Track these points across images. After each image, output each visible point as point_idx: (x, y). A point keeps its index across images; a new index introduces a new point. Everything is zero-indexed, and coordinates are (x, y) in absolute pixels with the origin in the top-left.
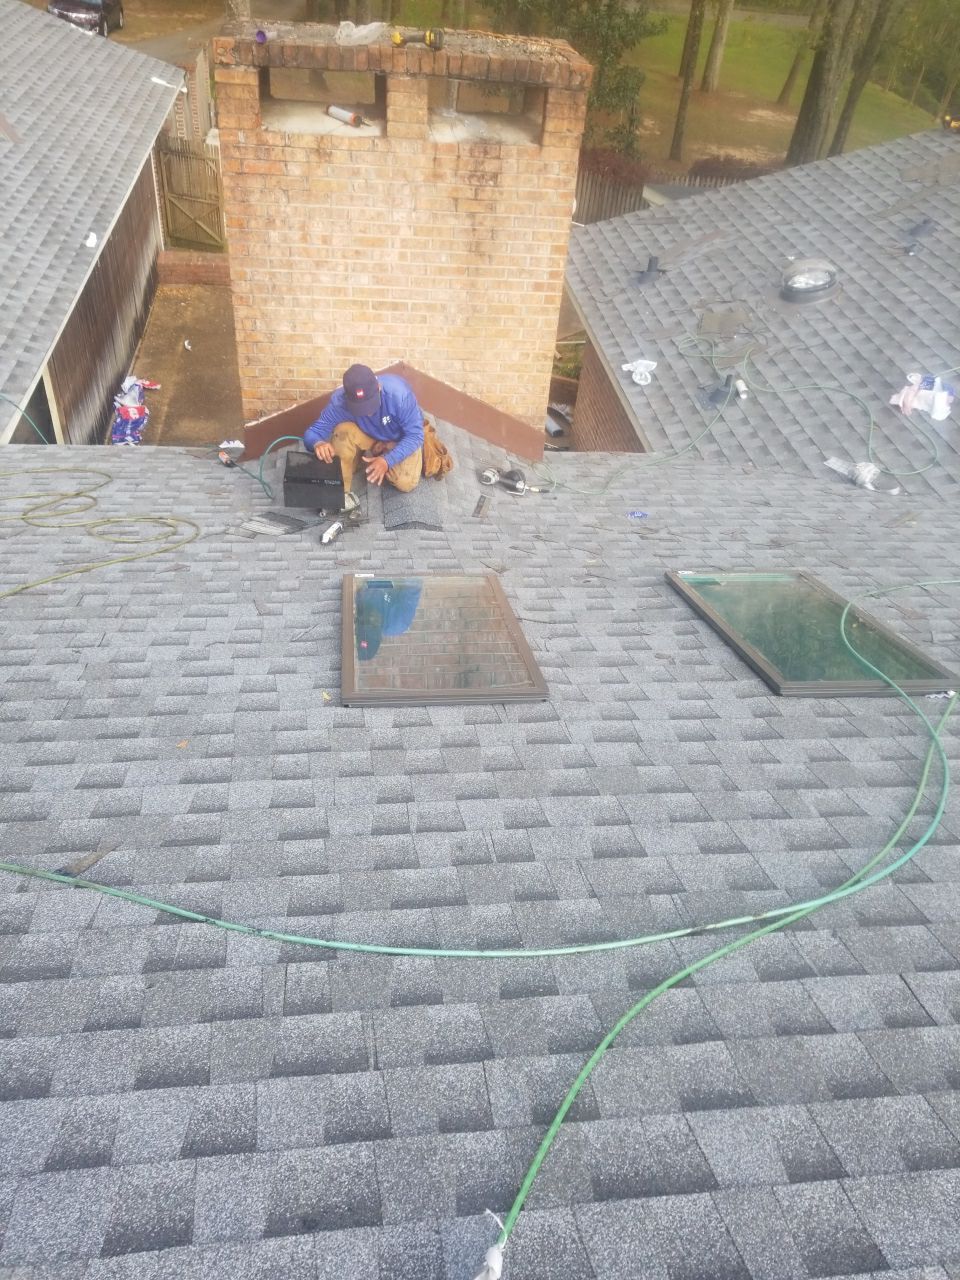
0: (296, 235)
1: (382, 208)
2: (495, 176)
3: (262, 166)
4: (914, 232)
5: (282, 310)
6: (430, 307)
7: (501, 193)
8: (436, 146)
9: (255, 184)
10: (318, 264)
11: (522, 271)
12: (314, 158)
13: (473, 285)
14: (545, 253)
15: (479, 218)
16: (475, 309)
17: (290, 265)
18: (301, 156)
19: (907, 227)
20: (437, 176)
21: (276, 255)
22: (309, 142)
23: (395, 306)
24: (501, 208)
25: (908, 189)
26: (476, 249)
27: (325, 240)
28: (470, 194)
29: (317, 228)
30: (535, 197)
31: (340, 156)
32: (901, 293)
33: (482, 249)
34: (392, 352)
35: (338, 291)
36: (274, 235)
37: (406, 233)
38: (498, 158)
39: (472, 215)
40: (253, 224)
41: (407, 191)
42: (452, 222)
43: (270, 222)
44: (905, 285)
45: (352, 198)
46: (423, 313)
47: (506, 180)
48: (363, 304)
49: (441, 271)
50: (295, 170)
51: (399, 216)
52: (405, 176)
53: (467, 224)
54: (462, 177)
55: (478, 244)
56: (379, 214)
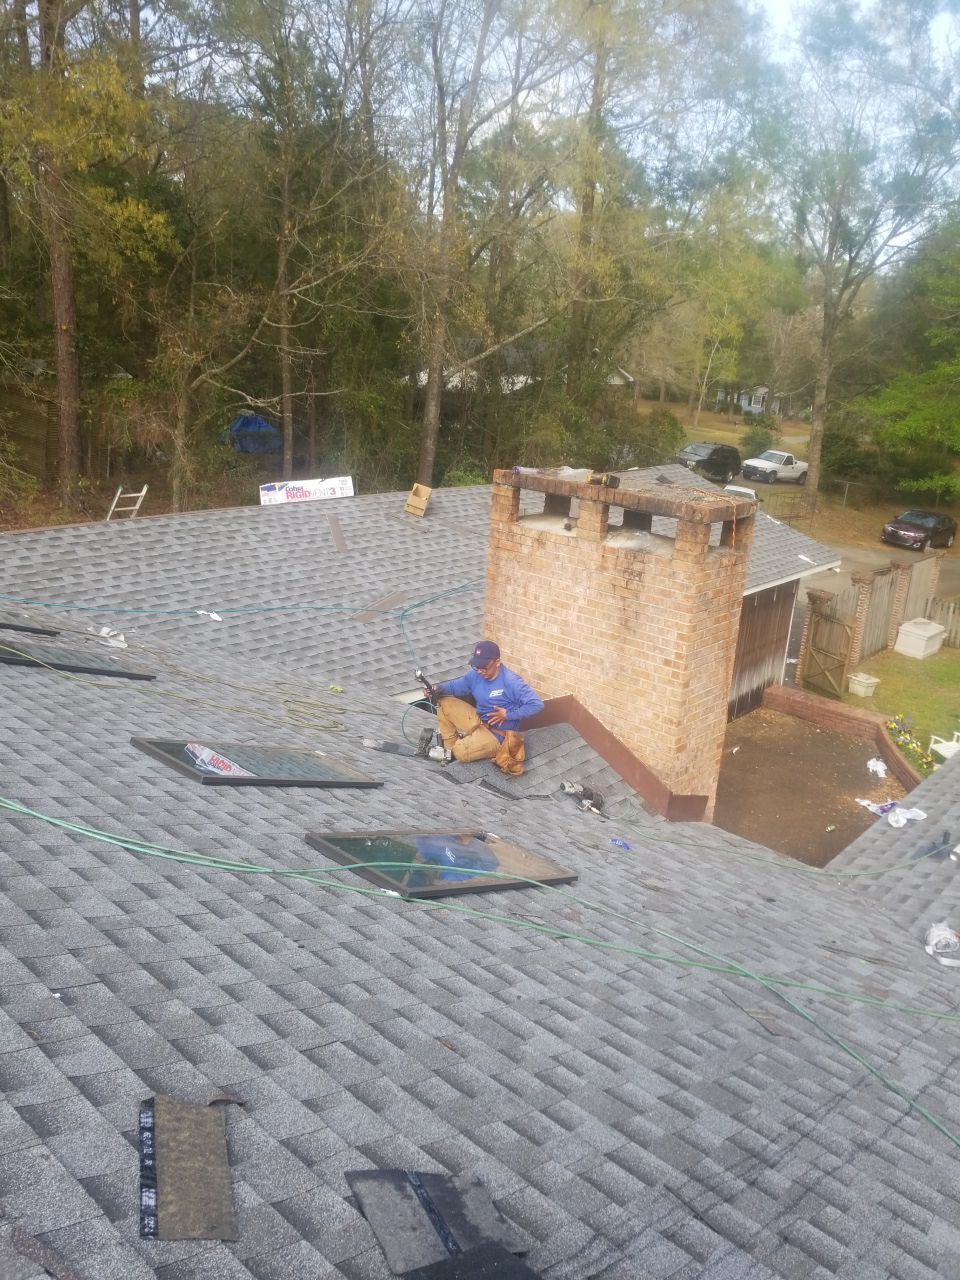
0: (520, 591)
1: (570, 583)
2: (640, 574)
3: (509, 545)
5: (508, 639)
6: (593, 659)
7: (643, 587)
8: (604, 548)
9: (504, 555)
10: (530, 612)
11: (655, 648)
12: (536, 544)
13: (622, 649)
14: (673, 637)
15: (628, 601)
16: (622, 668)
17: (515, 610)
18: (529, 542)
20: (603, 568)
21: (509, 601)
22: (534, 534)
23: (571, 653)
24: (642, 598)
26: (625, 624)
27: (536, 598)
28: (623, 584)
29: (532, 589)
30: (666, 594)
31: (549, 545)
33: (629, 624)
34: (567, 686)
35: (539, 633)
36: (509, 589)
37: (582, 602)
38: (643, 562)
39: (624, 599)
40: (500, 579)
41: (585, 574)
42: (611, 601)
43: (508, 580)
45: (553, 573)
46: (587, 662)
47: (647, 578)
48: (552, 646)
49: (602, 634)
50: (525, 550)
51: (579, 590)
52: (584, 564)
53: (620, 604)
54: (619, 571)
55: (627, 621)
56: (568, 586)
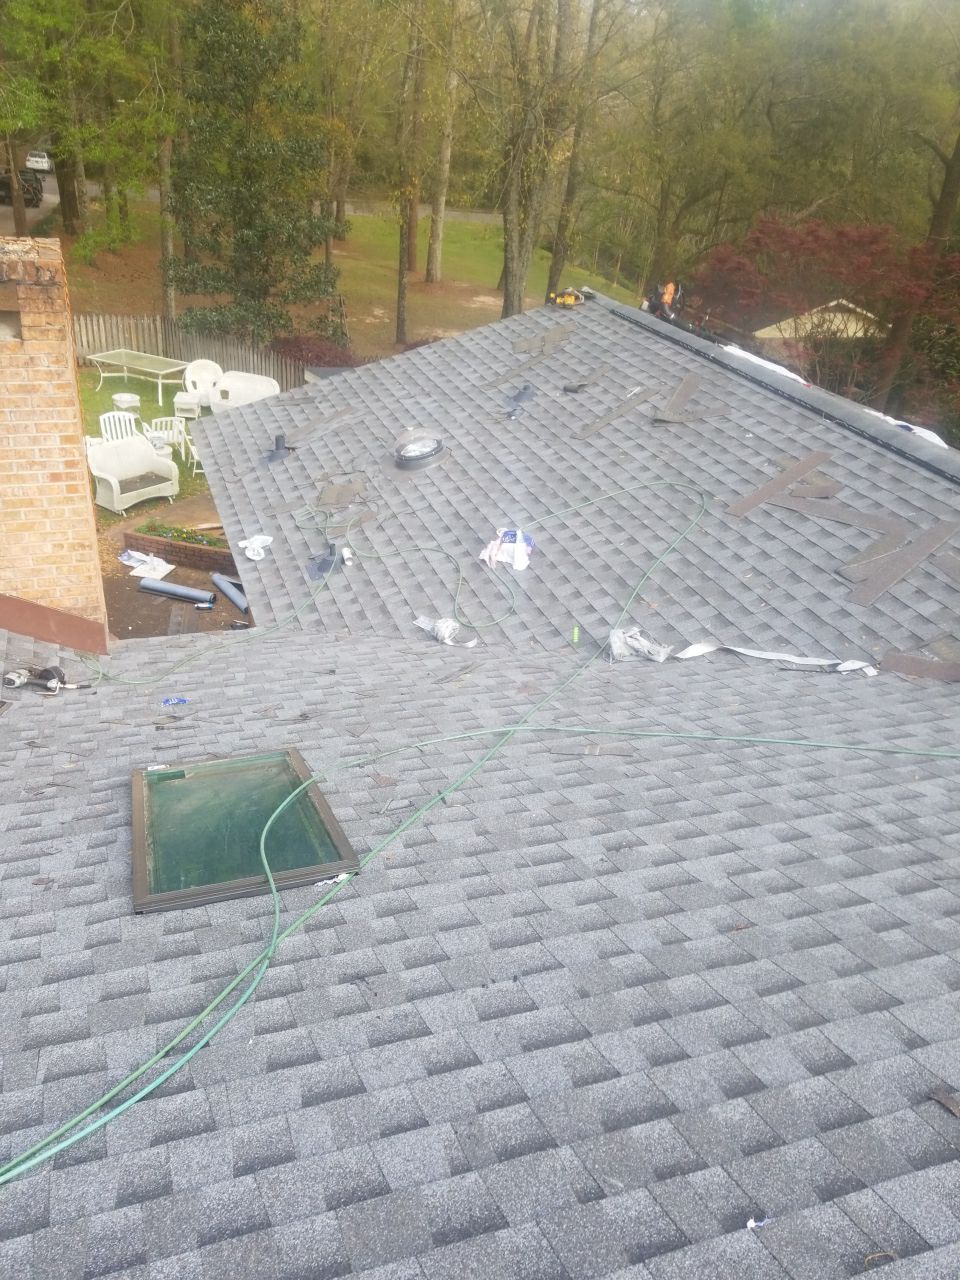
4: (517, 398)
14: (54, 444)
19: (513, 393)
25: (518, 360)
32: (500, 454)
44: (504, 447)
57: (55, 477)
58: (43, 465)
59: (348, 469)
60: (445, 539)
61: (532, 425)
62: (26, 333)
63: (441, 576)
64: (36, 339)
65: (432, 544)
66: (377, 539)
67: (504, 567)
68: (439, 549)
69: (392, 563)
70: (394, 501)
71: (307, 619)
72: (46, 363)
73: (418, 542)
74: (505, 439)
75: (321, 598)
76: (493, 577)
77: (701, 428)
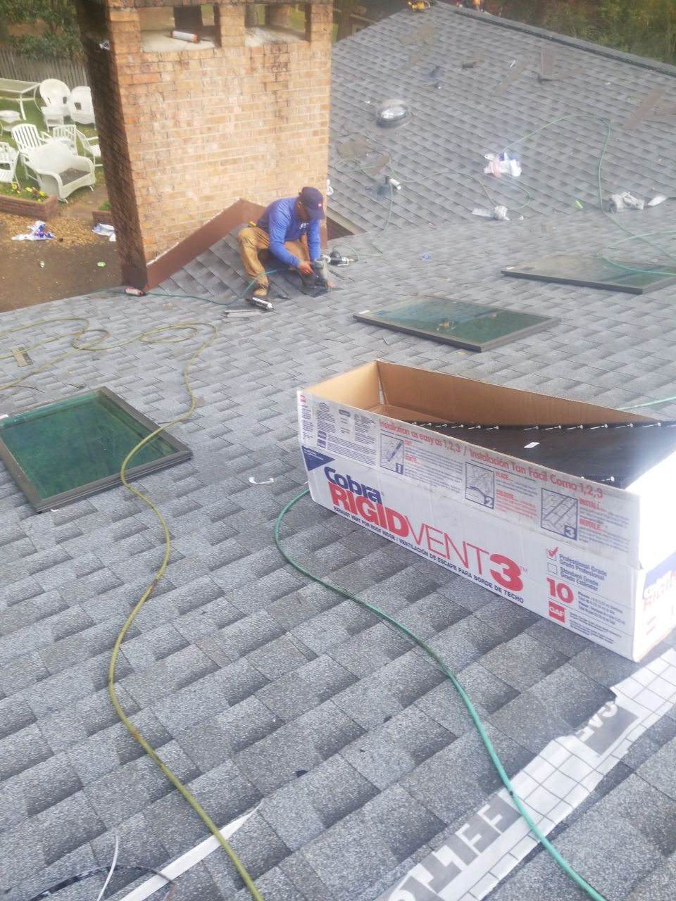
0: (170, 123)
1: (222, 96)
2: (286, 65)
3: (145, 78)
4: (433, 75)
5: (165, 178)
6: (255, 158)
7: (290, 75)
8: (251, 50)
9: (141, 90)
10: (185, 141)
11: (305, 125)
12: (177, 67)
13: (279, 138)
14: (317, 111)
15: (279, 94)
16: (281, 154)
17: (168, 145)
18: (169, 67)
19: (426, 72)
20: (253, 69)
21: (159, 138)
22: (174, 57)
23: (235, 161)
24: (291, 85)
25: (411, 50)
26: (279, 115)
27: (189, 124)
28: (272, 78)
29: (184, 115)
30: (309, 75)
31: (194, 64)
32: (449, 111)
33: (283, 114)
34: (235, 193)
35: (199, 157)
36: (156, 125)
37: (237, 110)
38: (287, 52)
39: (275, 92)
40: (142, 119)
41: (236, 82)
42: (264, 98)
43: (153, 116)
44: (448, 106)
45: (203, 92)
46: (251, 162)
47: (293, 66)
48: (215, 163)
49: (260, 132)
50: (167, 78)
51: (233, 99)
52: (234, 72)
53: (272, 98)
54: (268, 68)
55: (280, 111)
56: (221, 100)
57: (315, 133)
58: (311, 125)
59: (343, 132)
60: (453, 165)
61: (457, 91)
62: (314, 37)
63: (468, 186)
64: (317, 40)
65: (446, 170)
66: (405, 171)
67: (507, 176)
68: (452, 171)
69: (428, 184)
70: (396, 148)
71: (399, 222)
72: (320, 57)
73: (435, 170)
74: (444, 101)
75: (394, 209)
76: (502, 182)
77: (574, 82)
